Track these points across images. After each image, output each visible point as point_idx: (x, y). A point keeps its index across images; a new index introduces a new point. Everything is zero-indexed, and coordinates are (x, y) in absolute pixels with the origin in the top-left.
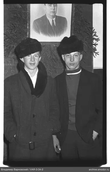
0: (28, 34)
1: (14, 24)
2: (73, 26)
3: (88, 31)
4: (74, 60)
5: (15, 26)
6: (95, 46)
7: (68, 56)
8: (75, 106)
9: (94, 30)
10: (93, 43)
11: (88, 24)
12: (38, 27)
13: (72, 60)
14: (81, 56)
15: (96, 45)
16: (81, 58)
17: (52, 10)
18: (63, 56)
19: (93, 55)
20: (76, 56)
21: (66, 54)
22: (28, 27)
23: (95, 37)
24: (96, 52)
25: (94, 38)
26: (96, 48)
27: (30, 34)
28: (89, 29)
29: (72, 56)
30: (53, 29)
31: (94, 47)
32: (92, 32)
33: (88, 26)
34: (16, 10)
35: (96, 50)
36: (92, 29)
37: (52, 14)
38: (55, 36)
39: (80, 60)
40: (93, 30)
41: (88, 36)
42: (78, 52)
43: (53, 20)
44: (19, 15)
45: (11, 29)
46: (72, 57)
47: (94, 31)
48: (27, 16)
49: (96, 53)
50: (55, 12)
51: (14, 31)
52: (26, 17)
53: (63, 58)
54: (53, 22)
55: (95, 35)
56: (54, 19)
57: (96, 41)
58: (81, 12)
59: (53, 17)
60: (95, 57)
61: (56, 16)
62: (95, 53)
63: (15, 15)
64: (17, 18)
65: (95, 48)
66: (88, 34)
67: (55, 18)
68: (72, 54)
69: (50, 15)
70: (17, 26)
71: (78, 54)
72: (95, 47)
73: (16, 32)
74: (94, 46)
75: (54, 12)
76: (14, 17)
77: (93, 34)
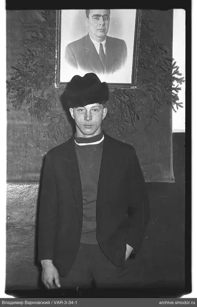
0: (56, 69)
1: (31, 50)
2: (137, 55)
3: (164, 64)
4: (91, 119)
5: (34, 53)
6: (176, 91)
7: (82, 110)
8: (95, 203)
9: (175, 63)
10: (173, 87)
11: (164, 52)
12: (74, 55)
13: (88, 119)
14: (105, 110)
15: (177, 89)
16: (105, 114)
17: (101, 27)
18: (71, 110)
19: (173, 107)
20: (95, 110)
21: (77, 107)
22: (56, 57)
23: (176, 76)
24: (177, 102)
25: (174, 77)
26: (178, 96)
27: (59, 68)
28: (166, 61)
29: (88, 110)
30: (101, 59)
31: (174, 94)
32: (172, 67)
33: (164, 56)
34: (35, 26)
35: (178, 99)
36: (172, 61)
37: (100, 34)
38: (104, 73)
39: (104, 117)
40: (173, 63)
41: (165, 74)
42: (100, 104)
43: (101, 45)
44: (40, 34)
45: (27, 60)
46: (88, 113)
47: (175, 66)
48: (55, 36)
49: (177, 104)
50: (105, 29)
51: (32, 62)
52: (54, 38)
53: (72, 114)
54: (102, 47)
55: (176, 72)
56: (104, 43)
57: (179, 83)
58: (153, 31)
59: (102, 38)
60: (176, 112)
61: (107, 36)
62: (175, 105)
63: (34, 35)
64: (36, 39)
65: (176, 95)
66: (163, 70)
67: (105, 41)
68: (89, 107)
69: (97, 36)
70: (36, 54)
71: (100, 107)
72: (176, 93)
73: (35, 64)
74: (174, 91)
75: (104, 31)
76: (33, 37)
77: (174, 70)
